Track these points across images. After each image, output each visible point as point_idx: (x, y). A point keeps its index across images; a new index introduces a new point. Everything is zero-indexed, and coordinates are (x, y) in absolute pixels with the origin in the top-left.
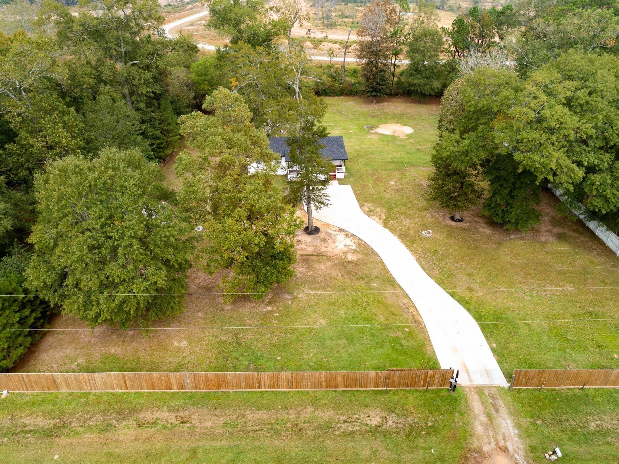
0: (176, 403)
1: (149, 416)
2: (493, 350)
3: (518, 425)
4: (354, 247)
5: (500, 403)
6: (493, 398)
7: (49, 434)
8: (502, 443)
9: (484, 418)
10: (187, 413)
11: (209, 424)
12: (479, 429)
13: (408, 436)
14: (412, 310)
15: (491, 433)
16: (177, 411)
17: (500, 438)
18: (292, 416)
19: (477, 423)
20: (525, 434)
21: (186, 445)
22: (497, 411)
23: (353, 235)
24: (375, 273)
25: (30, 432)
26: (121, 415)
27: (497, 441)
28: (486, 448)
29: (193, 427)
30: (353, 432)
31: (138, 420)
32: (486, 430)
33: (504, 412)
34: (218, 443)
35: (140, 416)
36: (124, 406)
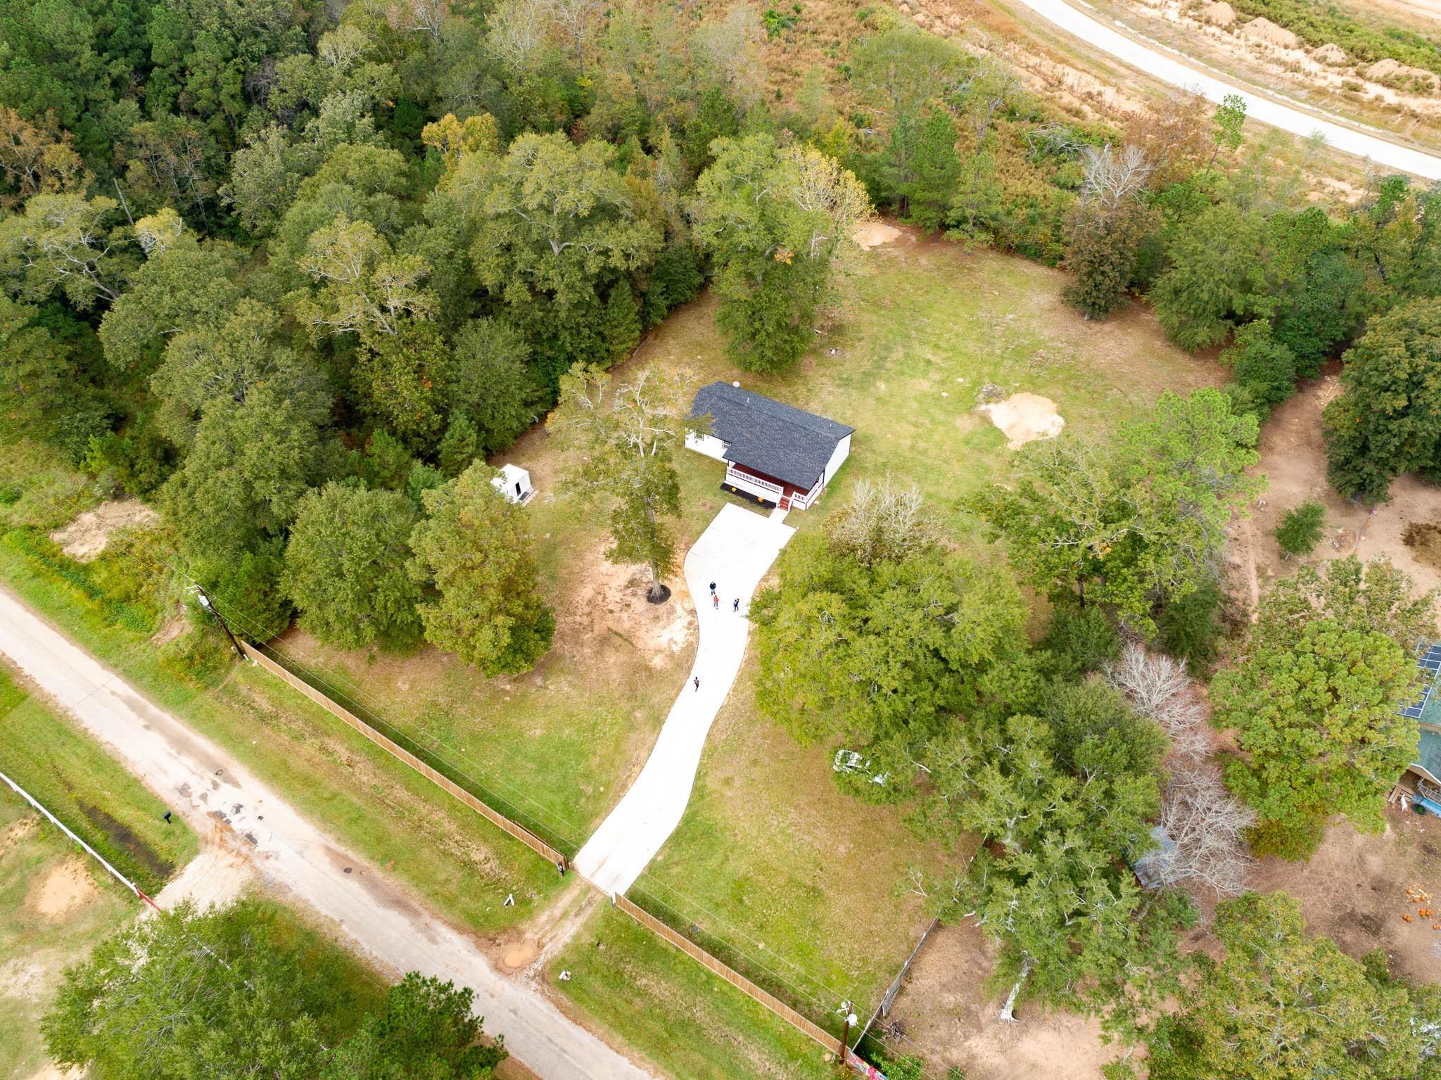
0: (356, 745)
1: (332, 744)
2: (653, 861)
3: (577, 937)
4: (676, 649)
5: (589, 911)
6: (589, 903)
7: (264, 719)
8: (544, 940)
9: (557, 913)
10: (357, 759)
11: (365, 778)
12: (543, 918)
13: (486, 885)
14: (636, 769)
15: (548, 927)
16: (352, 752)
17: (549, 936)
18: (424, 812)
19: (547, 913)
20: (574, 947)
21: (334, 787)
22: (577, 915)
23: (697, 628)
24: (655, 700)
25: (253, 708)
26: (316, 732)
27: (543, 936)
28: (528, 935)
29: (353, 774)
30: (452, 854)
31: (322, 743)
32: (547, 922)
33: (581, 920)
34: (355, 799)
35: (326, 740)
36: (322, 724)
